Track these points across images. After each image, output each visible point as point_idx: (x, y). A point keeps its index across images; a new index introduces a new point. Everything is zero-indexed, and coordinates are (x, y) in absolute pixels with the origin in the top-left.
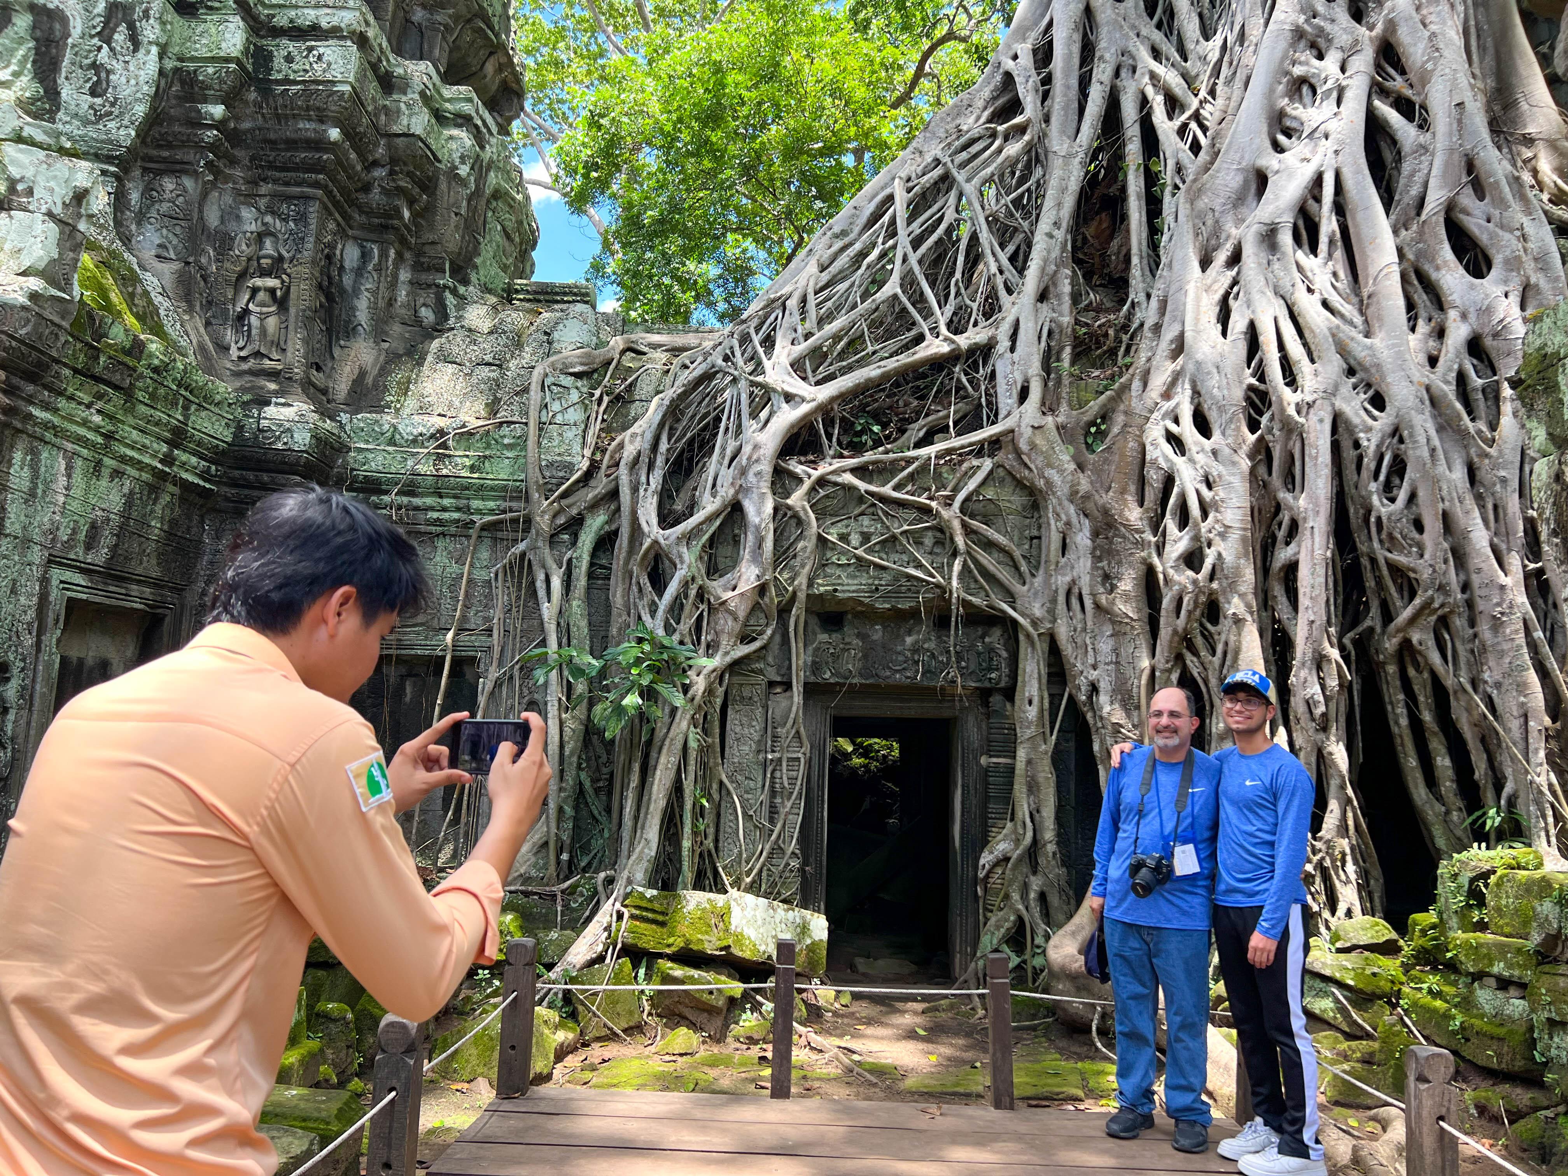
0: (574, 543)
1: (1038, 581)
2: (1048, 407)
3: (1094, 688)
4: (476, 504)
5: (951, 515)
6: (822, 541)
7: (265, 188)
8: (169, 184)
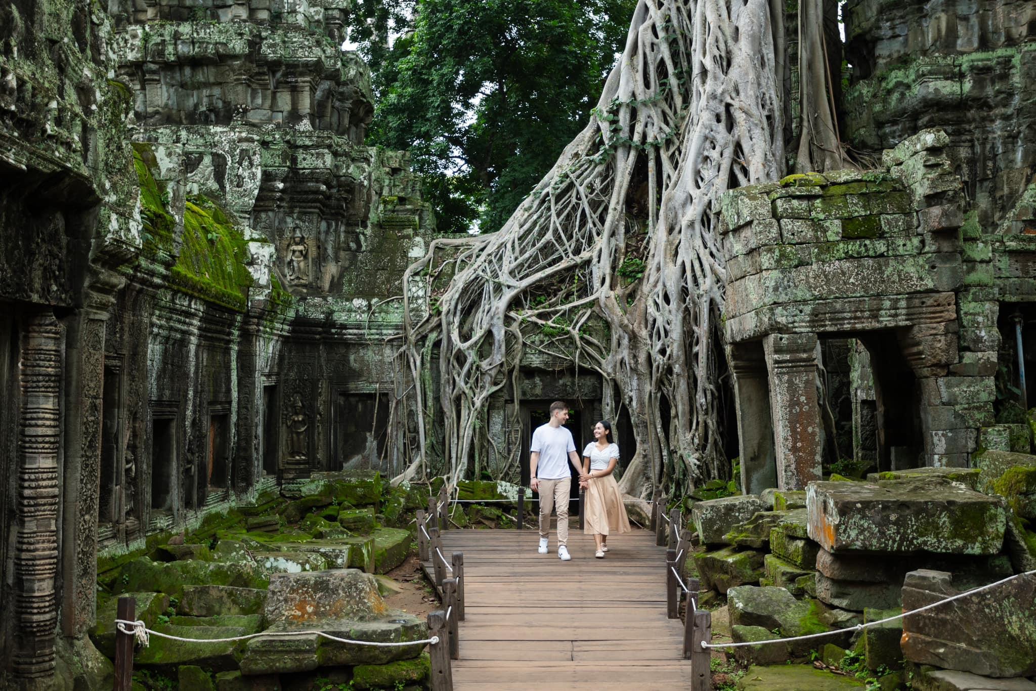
0: (424, 346)
1: (610, 357)
2: (612, 287)
3: (631, 399)
4: (385, 332)
5: (575, 333)
6: (524, 344)
7: (297, 210)
8: (263, 215)
